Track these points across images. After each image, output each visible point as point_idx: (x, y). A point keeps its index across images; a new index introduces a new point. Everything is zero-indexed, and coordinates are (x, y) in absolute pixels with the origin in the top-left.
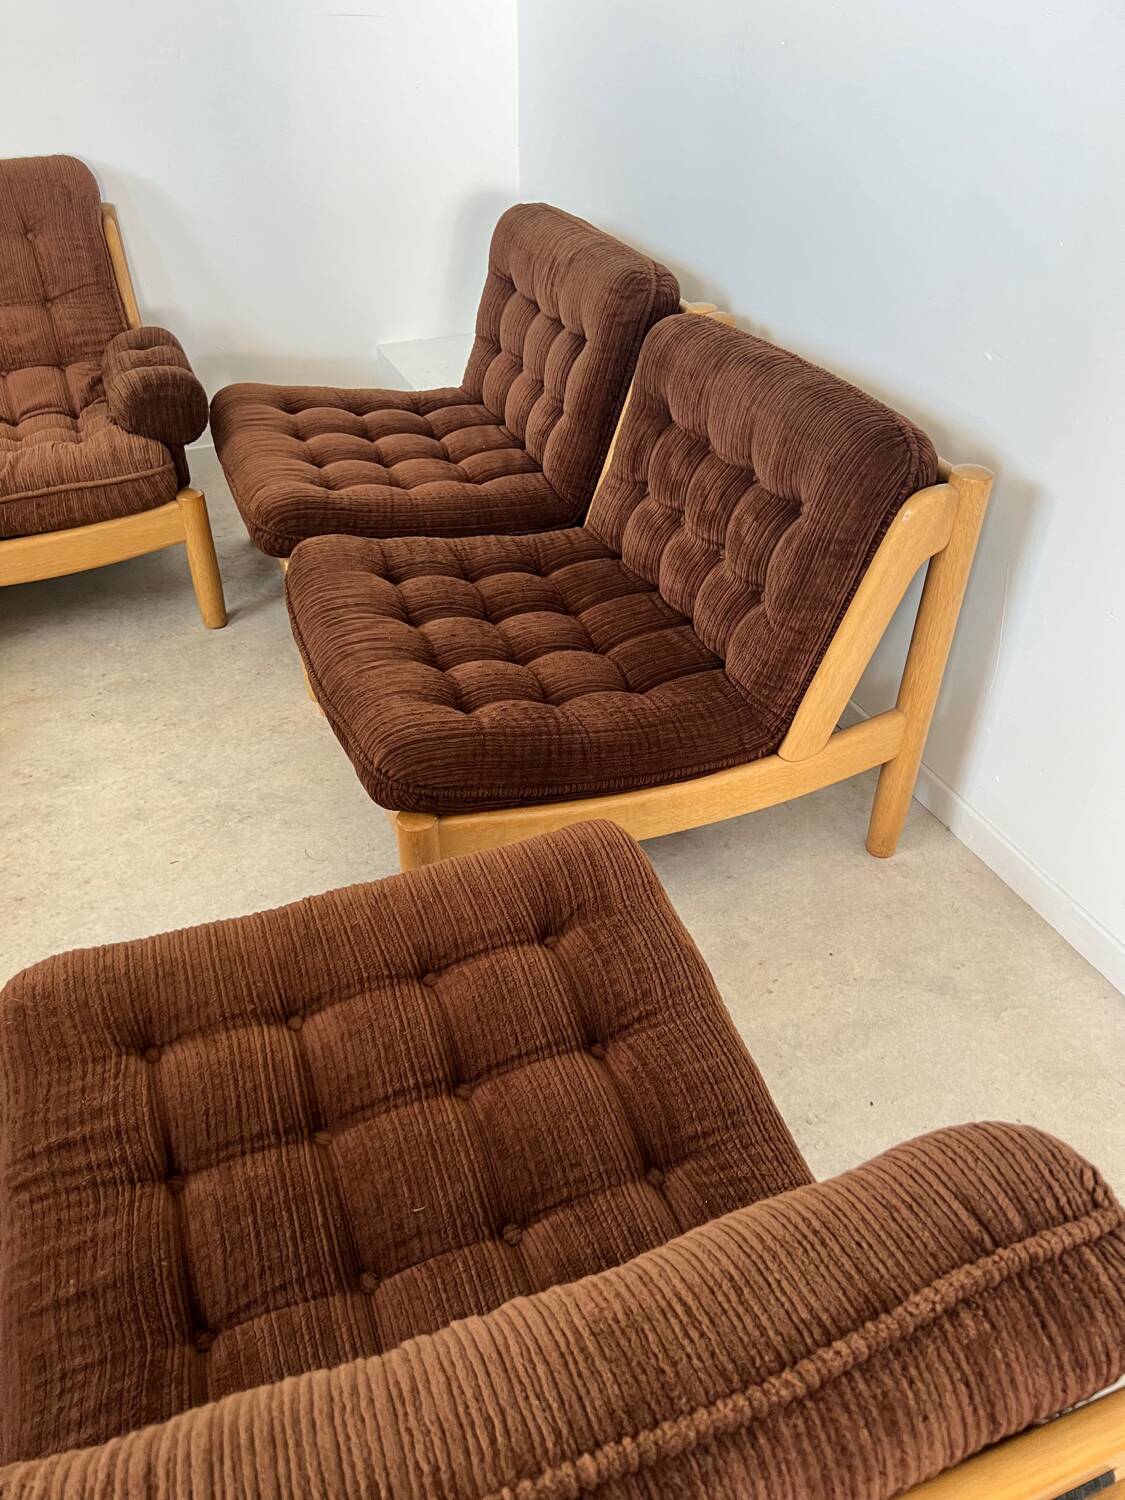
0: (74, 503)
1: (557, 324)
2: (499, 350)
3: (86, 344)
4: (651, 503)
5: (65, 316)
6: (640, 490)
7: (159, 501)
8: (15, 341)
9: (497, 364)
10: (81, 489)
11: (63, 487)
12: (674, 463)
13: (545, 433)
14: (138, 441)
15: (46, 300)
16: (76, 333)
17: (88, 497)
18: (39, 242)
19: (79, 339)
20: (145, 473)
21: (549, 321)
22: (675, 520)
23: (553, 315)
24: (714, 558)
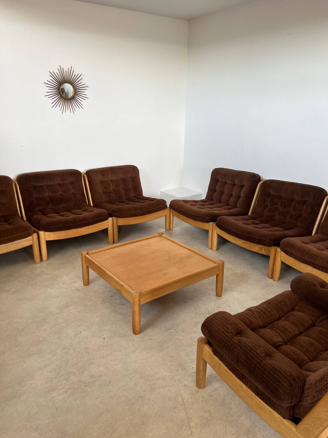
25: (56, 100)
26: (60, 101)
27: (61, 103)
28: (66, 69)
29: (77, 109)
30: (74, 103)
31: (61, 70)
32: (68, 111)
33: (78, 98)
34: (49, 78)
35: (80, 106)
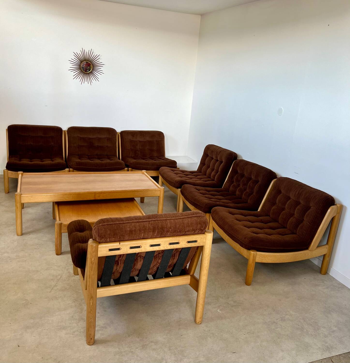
1: (217, 160)
2: (205, 165)
4: (235, 184)
6: (232, 182)
9: (204, 167)
12: (239, 178)
13: (215, 176)
21: (215, 160)
22: (239, 185)
23: (217, 159)
24: (245, 190)
25: (76, 74)
26: (79, 76)
27: (81, 76)
28: (87, 51)
29: (94, 81)
30: (92, 77)
31: (83, 51)
32: (86, 83)
33: (95, 73)
34: (73, 57)
35: (97, 79)
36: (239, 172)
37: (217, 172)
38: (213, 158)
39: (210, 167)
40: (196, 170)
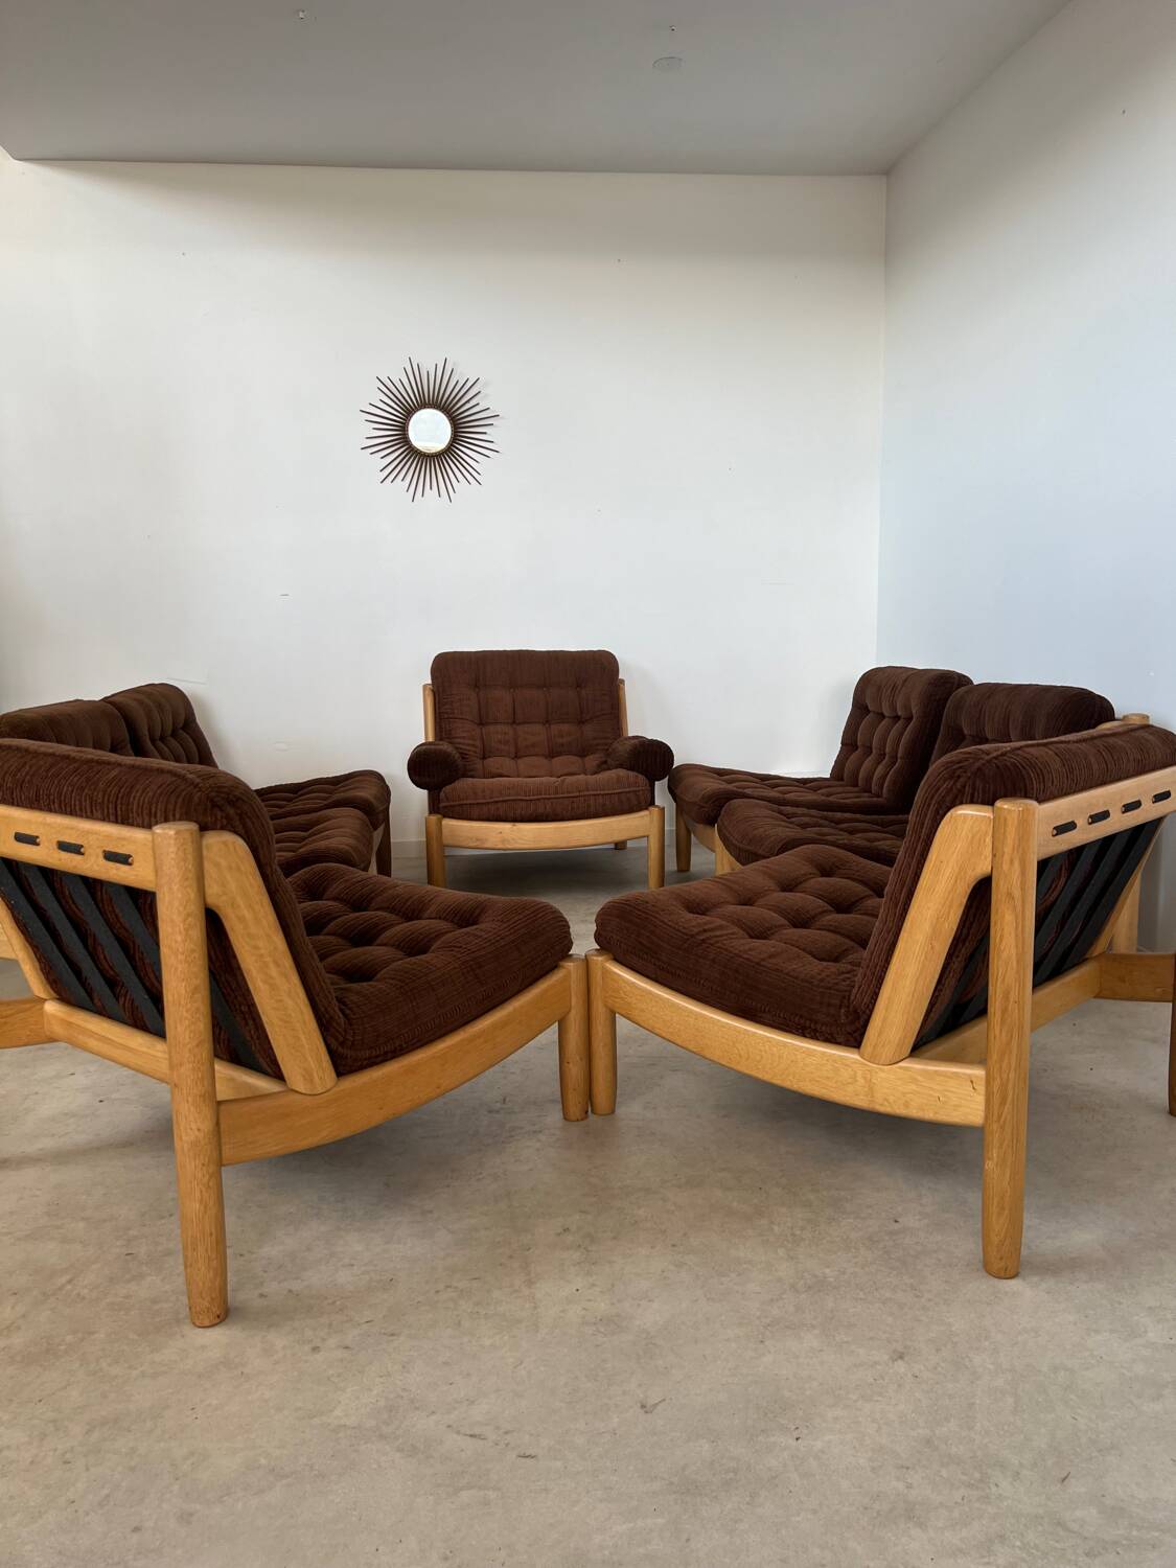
0: (592, 802)
1: (896, 719)
2: (857, 749)
3: (597, 745)
5: (589, 730)
7: (640, 810)
8: (560, 740)
9: (854, 757)
10: (598, 795)
11: (586, 793)
13: (884, 777)
14: (631, 773)
15: (581, 722)
16: (595, 739)
17: (601, 800)
18: (583, 692)
19: (595, 742)
20: (632, 789)
21: (890, 719)
23: (893, 715)
25: (395, 459)
26: (406, 463)
27: (411, 468)
28: (428, 366)
29: (461, 486)
30: (453, 469)
31: (415, 371)
32: (431, 494)
33: (465, 452)
34: (377, 397)
35: (473, 476)
36: (965, 732)
37: (894, 759)
38: (883, 716)
39: (874, 751)
40: (827, 775)
